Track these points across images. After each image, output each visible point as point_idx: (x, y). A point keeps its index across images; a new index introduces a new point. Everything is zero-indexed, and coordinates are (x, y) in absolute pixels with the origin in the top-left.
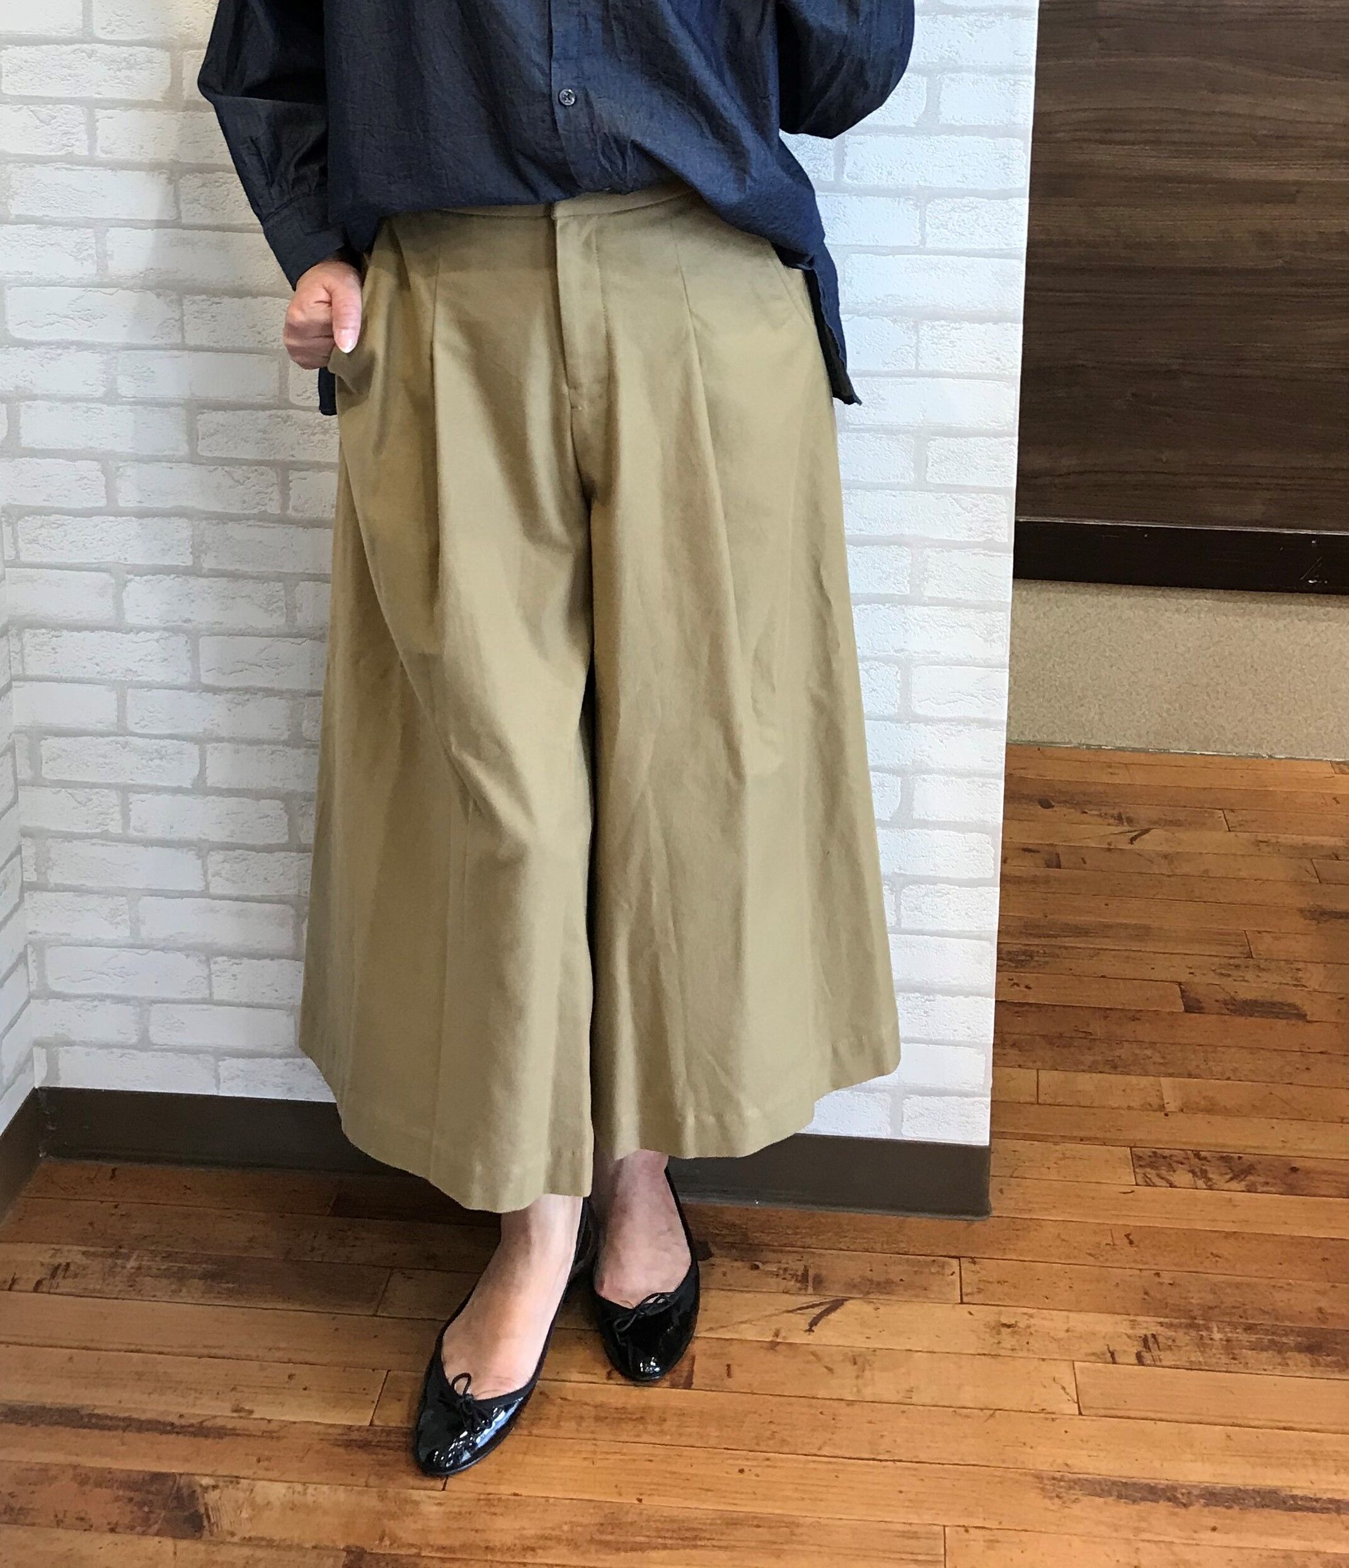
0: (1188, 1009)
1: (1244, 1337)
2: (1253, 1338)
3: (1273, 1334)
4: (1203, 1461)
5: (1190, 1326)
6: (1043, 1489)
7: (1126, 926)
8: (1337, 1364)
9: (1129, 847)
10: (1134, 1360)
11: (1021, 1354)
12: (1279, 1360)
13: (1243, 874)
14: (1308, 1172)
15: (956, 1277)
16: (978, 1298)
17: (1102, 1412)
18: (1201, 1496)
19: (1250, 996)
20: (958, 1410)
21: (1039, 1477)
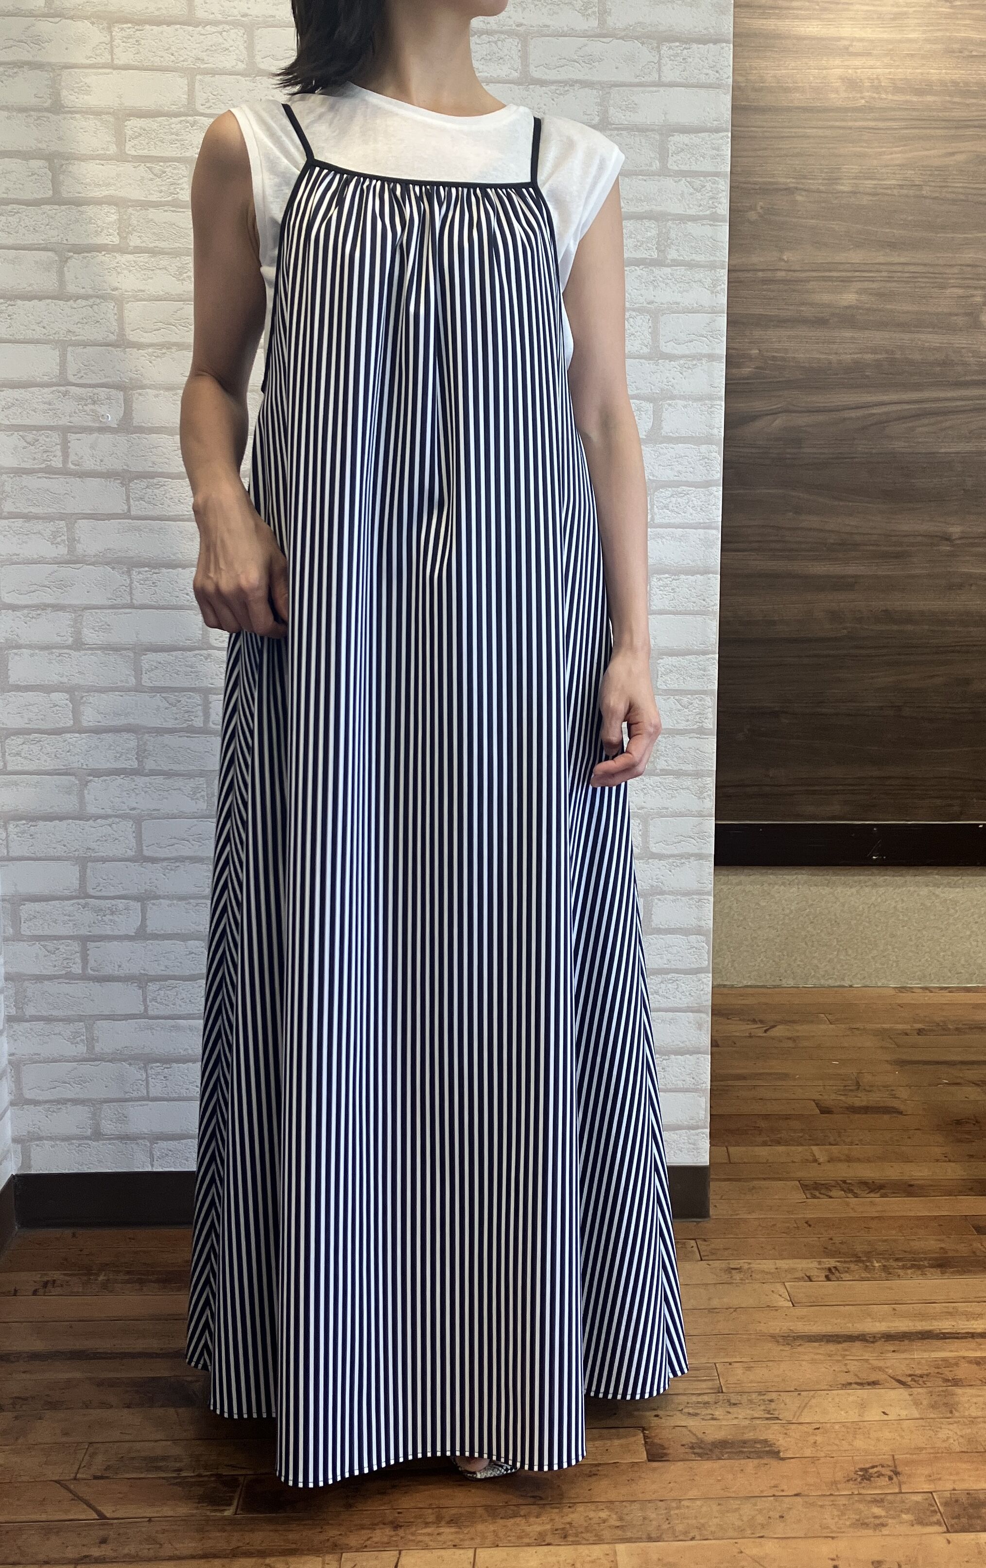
0: (822, 1112)
1: (894, 1264)
2: (900, 1264)
3: (914, 1261)
4: (879, 1321)
5: (856, 1261)
6: (778, 1342)
7: (771, 1074)
8: (958, 1272)
9: (764, 1035)
10: (825, 1279)
11: (747, 1281)
12: (920, 1272)
13: (846, 1045)
14: (921, 1187)
15: (695, 1249)
16: (711, 1257)
17: (810, 1304)
18: (880, 1338)
19: (864, 1104)
20: (712, 1310)
21: (773, 1336)
